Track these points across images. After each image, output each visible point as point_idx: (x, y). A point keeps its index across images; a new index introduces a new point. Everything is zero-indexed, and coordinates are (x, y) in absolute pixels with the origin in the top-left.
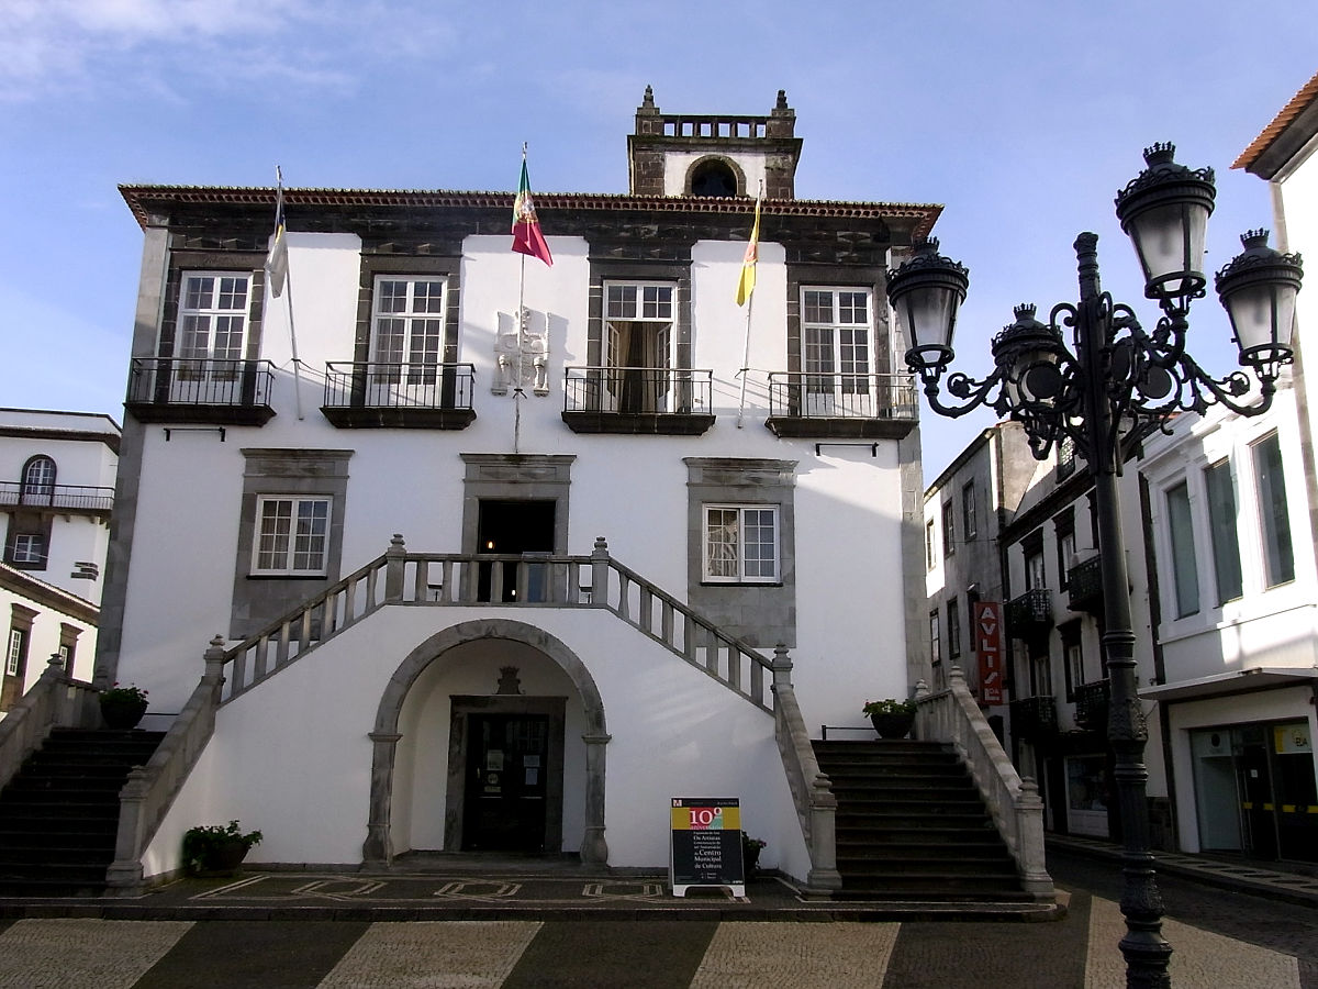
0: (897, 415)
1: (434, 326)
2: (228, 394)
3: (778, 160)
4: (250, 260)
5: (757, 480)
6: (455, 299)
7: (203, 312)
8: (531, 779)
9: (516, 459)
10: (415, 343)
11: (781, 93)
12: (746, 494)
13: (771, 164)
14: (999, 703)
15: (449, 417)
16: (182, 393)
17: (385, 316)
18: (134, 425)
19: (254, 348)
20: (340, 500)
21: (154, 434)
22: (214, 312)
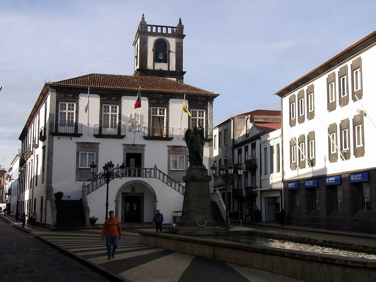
0: (209, 137)
1: (116, 116)
2: (71, 130)
3: (179, 40)
4: (75, 100)
5: (181, 150)
6: (120, 110)
7: (64, 111)
8: (135, 209)
9: (134, 145)
10: (112, 120)
11: (180, 19)
12: (179, 153)
13: (177, 41)
14: (230, 189)
15: (119, 136)
16: (61, 130)
17: (105, 113)
18: (51, 136)
19: (77, 120)
20: (97, 153)
21: (56, 138)
22: (67, 111)
